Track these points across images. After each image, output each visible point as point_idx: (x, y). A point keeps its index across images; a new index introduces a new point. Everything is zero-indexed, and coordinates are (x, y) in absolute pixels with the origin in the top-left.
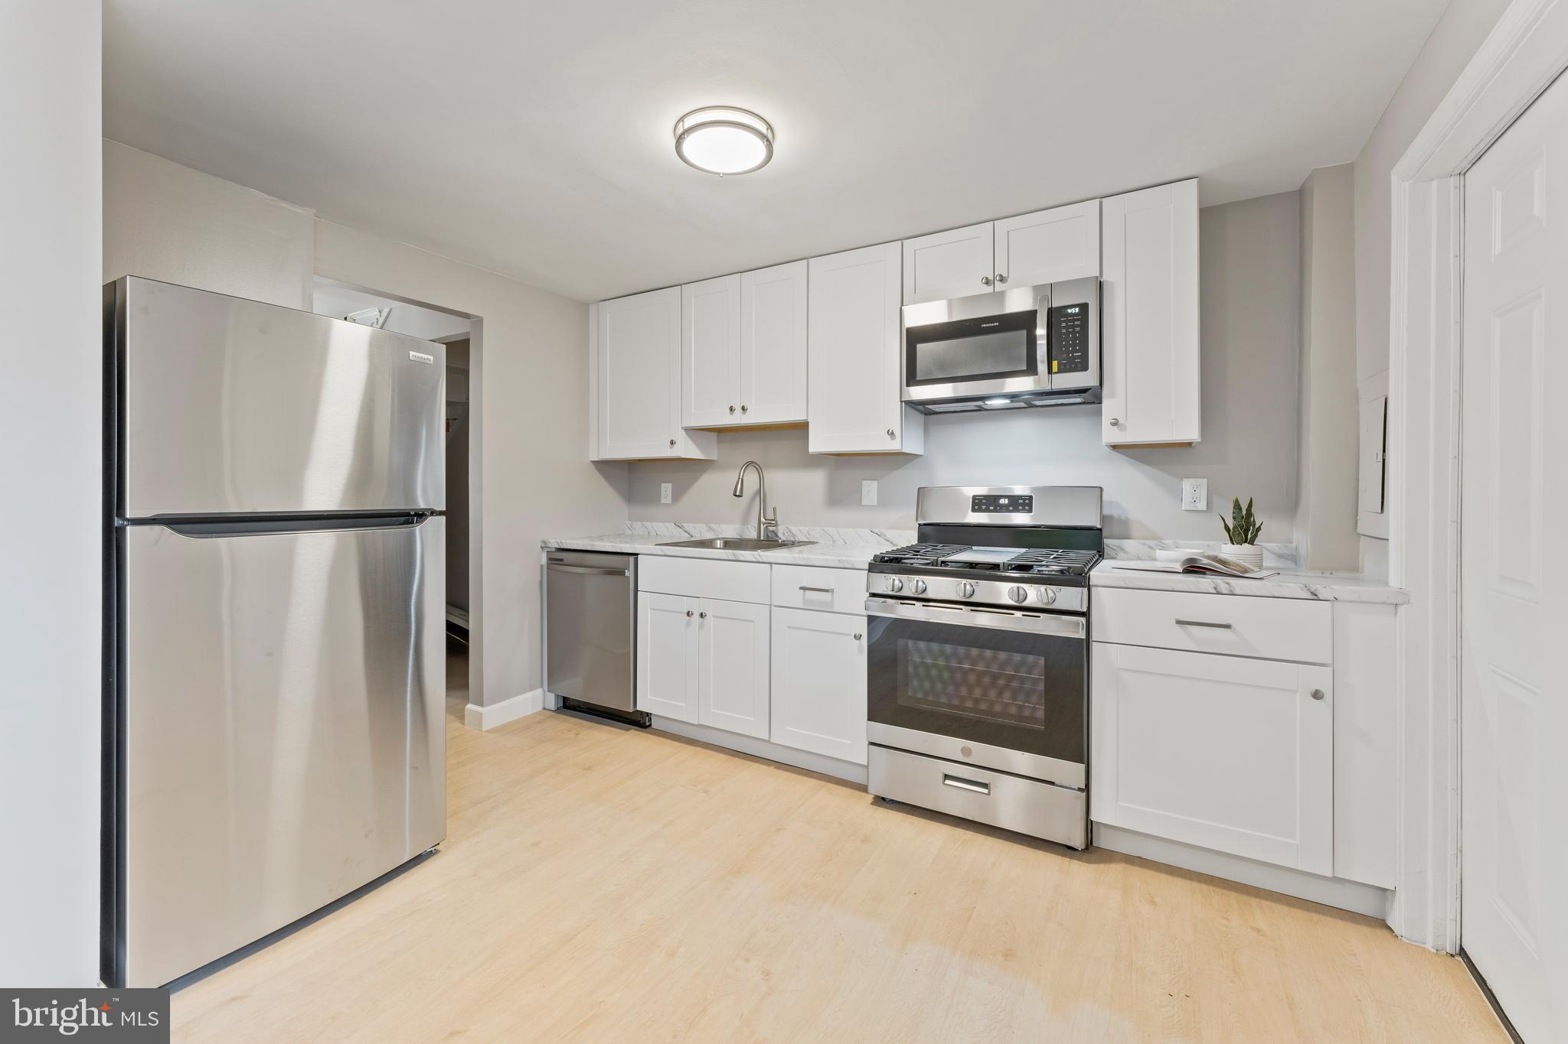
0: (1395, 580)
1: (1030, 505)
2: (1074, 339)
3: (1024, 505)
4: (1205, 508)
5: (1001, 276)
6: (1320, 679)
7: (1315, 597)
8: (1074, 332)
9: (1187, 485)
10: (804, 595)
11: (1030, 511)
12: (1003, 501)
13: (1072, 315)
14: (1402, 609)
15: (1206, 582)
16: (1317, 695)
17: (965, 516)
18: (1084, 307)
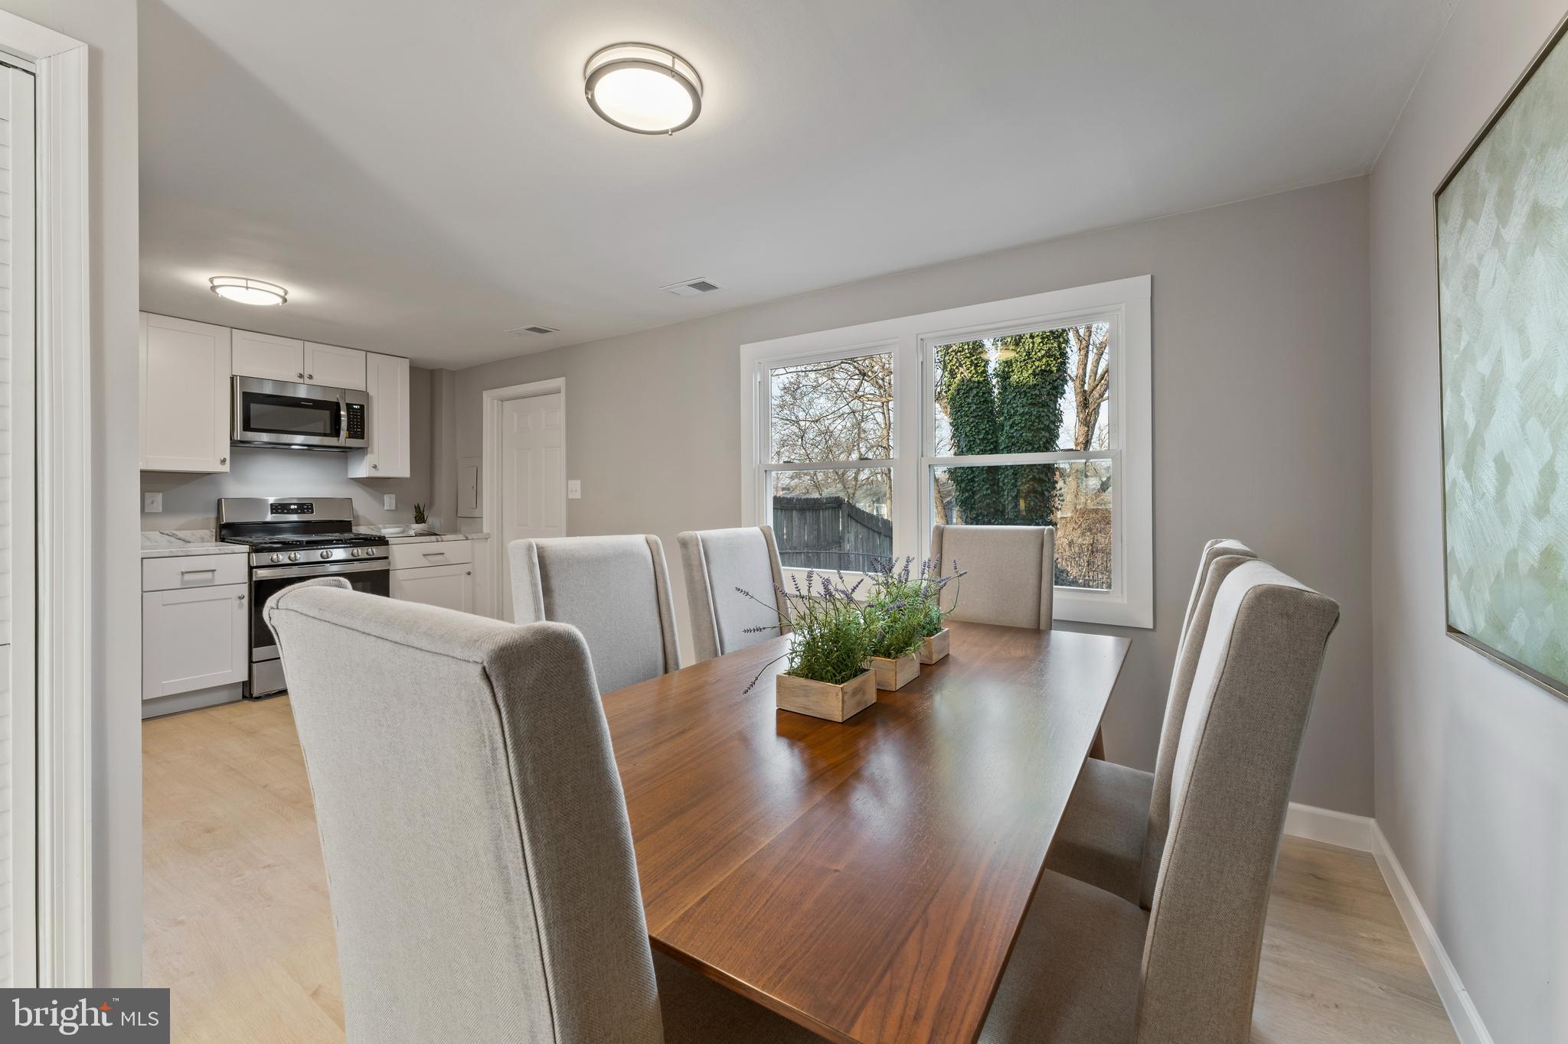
0: (486, 530)
1: (312, 509)
2: (357, 422)
3: (308, 509)
4: (394, 508)
5: (310, 375)
6: (468, 568)
7: (467, 539)
8: (357, 418)
9: (386, 498)
10: (183, 578)
11: (312, 512)
12: (292, 507)
13: (355, 409)
14: (489, 540)
15: (433, 538)
16: (469, 574)
17: (266, 517)
18: (362, 407)
